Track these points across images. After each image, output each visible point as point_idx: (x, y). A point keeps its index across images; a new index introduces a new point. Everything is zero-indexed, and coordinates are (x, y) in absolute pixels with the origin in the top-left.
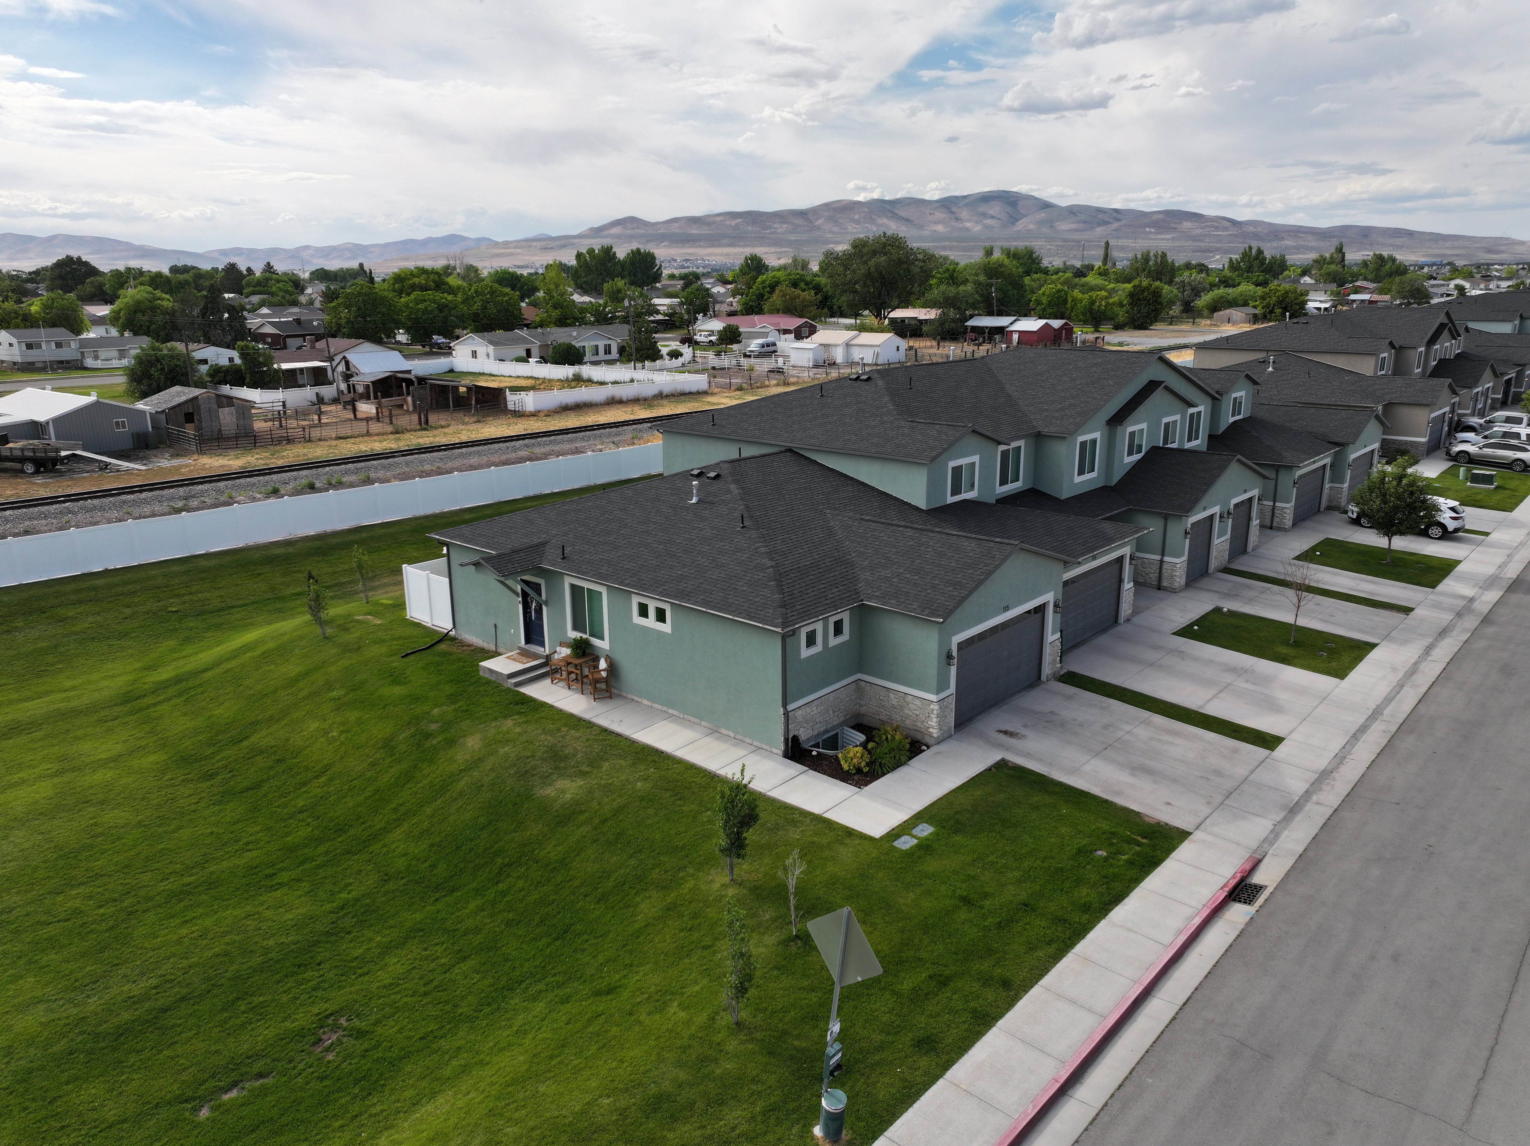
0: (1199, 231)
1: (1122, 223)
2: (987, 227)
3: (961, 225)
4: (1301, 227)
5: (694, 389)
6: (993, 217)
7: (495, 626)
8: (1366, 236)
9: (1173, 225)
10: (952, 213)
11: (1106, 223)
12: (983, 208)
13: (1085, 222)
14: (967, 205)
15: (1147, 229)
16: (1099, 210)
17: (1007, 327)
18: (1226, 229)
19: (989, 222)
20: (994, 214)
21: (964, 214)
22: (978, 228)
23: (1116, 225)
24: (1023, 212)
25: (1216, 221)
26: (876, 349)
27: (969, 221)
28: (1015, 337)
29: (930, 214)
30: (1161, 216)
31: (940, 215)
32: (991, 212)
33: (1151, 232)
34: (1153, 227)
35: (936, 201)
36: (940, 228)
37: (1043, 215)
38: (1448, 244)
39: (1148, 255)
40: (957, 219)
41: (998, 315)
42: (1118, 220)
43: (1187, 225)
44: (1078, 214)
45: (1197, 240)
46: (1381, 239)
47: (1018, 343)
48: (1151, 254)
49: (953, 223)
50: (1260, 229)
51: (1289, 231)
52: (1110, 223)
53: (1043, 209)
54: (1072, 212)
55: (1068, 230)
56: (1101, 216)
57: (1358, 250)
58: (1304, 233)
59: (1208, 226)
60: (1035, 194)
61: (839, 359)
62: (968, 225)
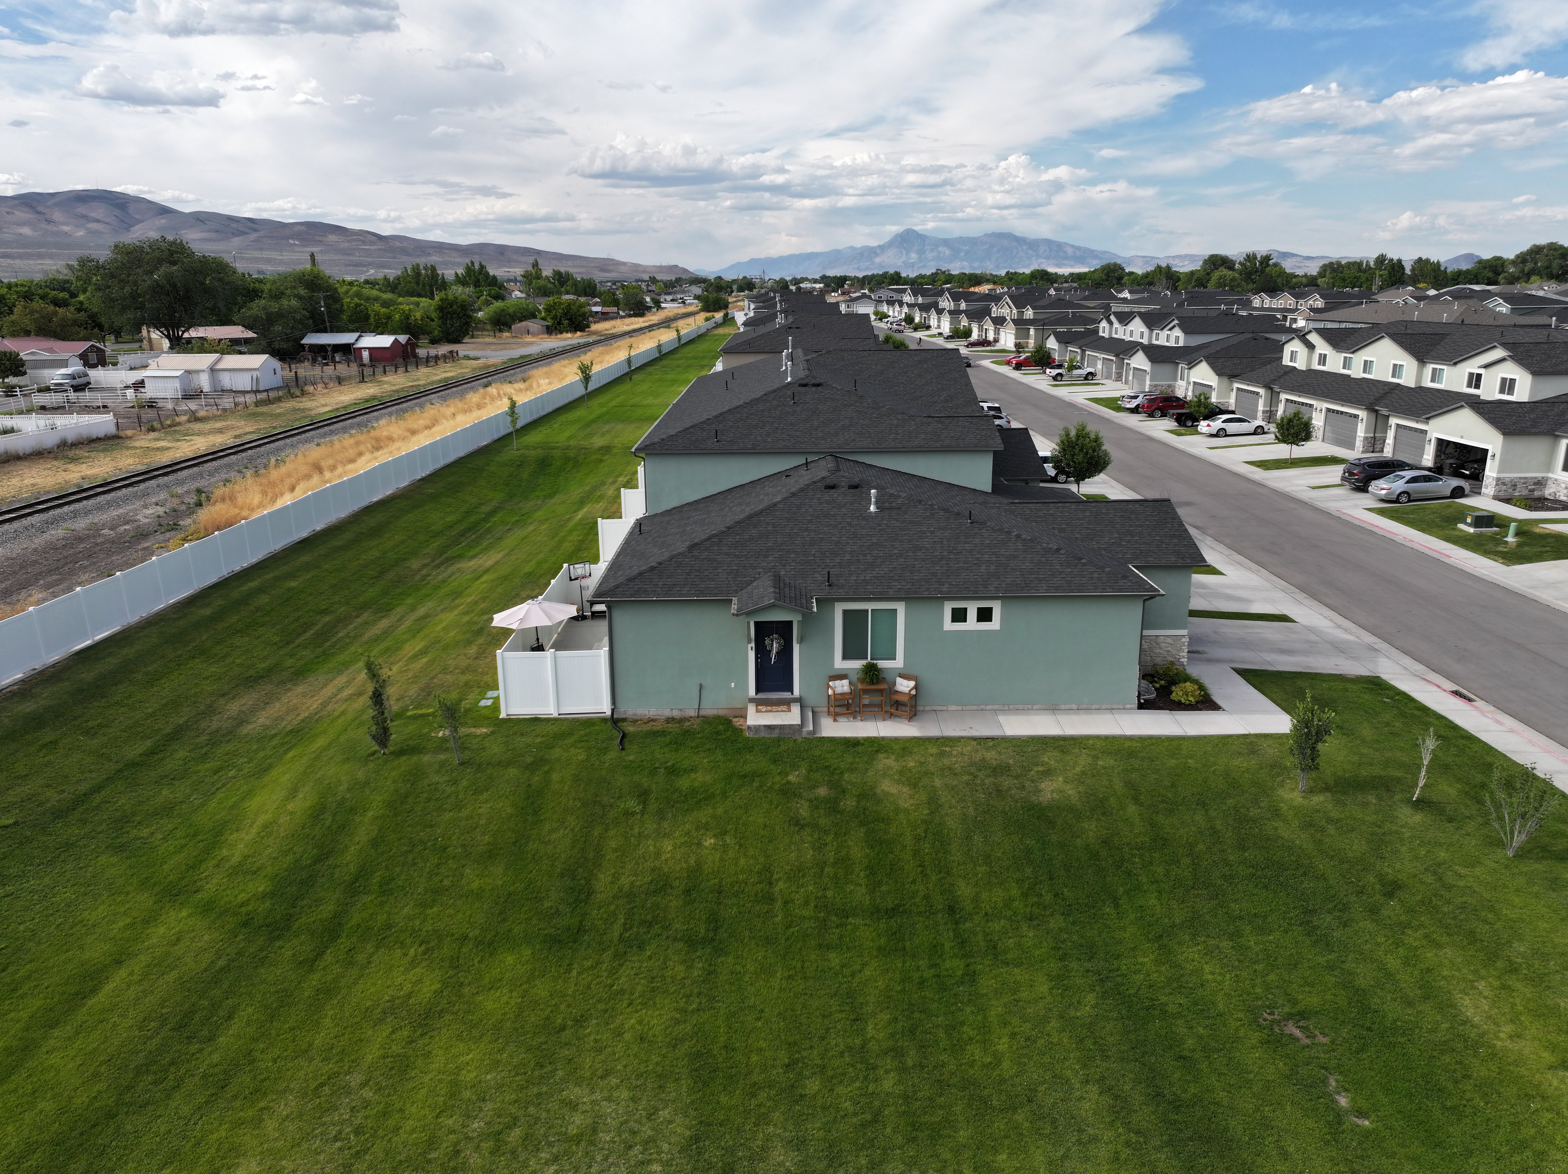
0: (347, 245)
1: (262, 233)
2: (91, 232)
3: (55, 229)
4: (443, 243)
5: (101, 434)
6: (98, 221)
7: (701, 686)
8: (502, 254)
9: (318, 238)
10: (40, 213)
11: (242, 233)
12: (82, 209)
13: (217, 231)
14: (56, 205)
15: (291, 241)
16: (231, 219)
17: (353, 344)
18: (372, 243)
19: (93, 226)
20: (98, 218)
21: (57, 215)
22: (81, 233)
23: (254, 236)
24: (137, 216)
25: (361, 235)
26: (255, 374)
27: (66, 224)
28: (366, 354)
29: (8, 213)
30: (302, 228)
31: (21, 214)
32: (93, 215)
33: (295, 245)
34: (297, 239)
35: (11, 198)
36: (26, 231)
37: (163, 221)
38: (570, 263)
39: (418, 269)
40: (49, 221)
41: (332, 332)
42: (256, 230)
43: (332, 238)
44: (207, 222)
45: (347, 254)
46: (515, 257)
47: (371, 360)
48: (421, 267)
49: (44, 225)
50: (405, 244)
51: (434, 247)
52: (247, 233)
53: (161, 214)
54: (198, 219)
55: (200, 240)
56: (234, 225)
57: (500, 267)
58: (448, 249)
59: (354, 240)
60: (148, 197)
61: (206, 388)
62: (66, 228)
